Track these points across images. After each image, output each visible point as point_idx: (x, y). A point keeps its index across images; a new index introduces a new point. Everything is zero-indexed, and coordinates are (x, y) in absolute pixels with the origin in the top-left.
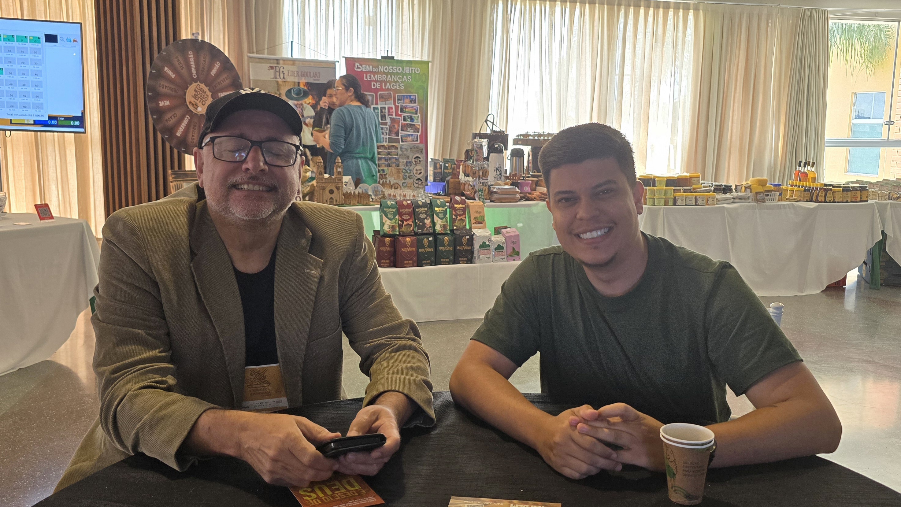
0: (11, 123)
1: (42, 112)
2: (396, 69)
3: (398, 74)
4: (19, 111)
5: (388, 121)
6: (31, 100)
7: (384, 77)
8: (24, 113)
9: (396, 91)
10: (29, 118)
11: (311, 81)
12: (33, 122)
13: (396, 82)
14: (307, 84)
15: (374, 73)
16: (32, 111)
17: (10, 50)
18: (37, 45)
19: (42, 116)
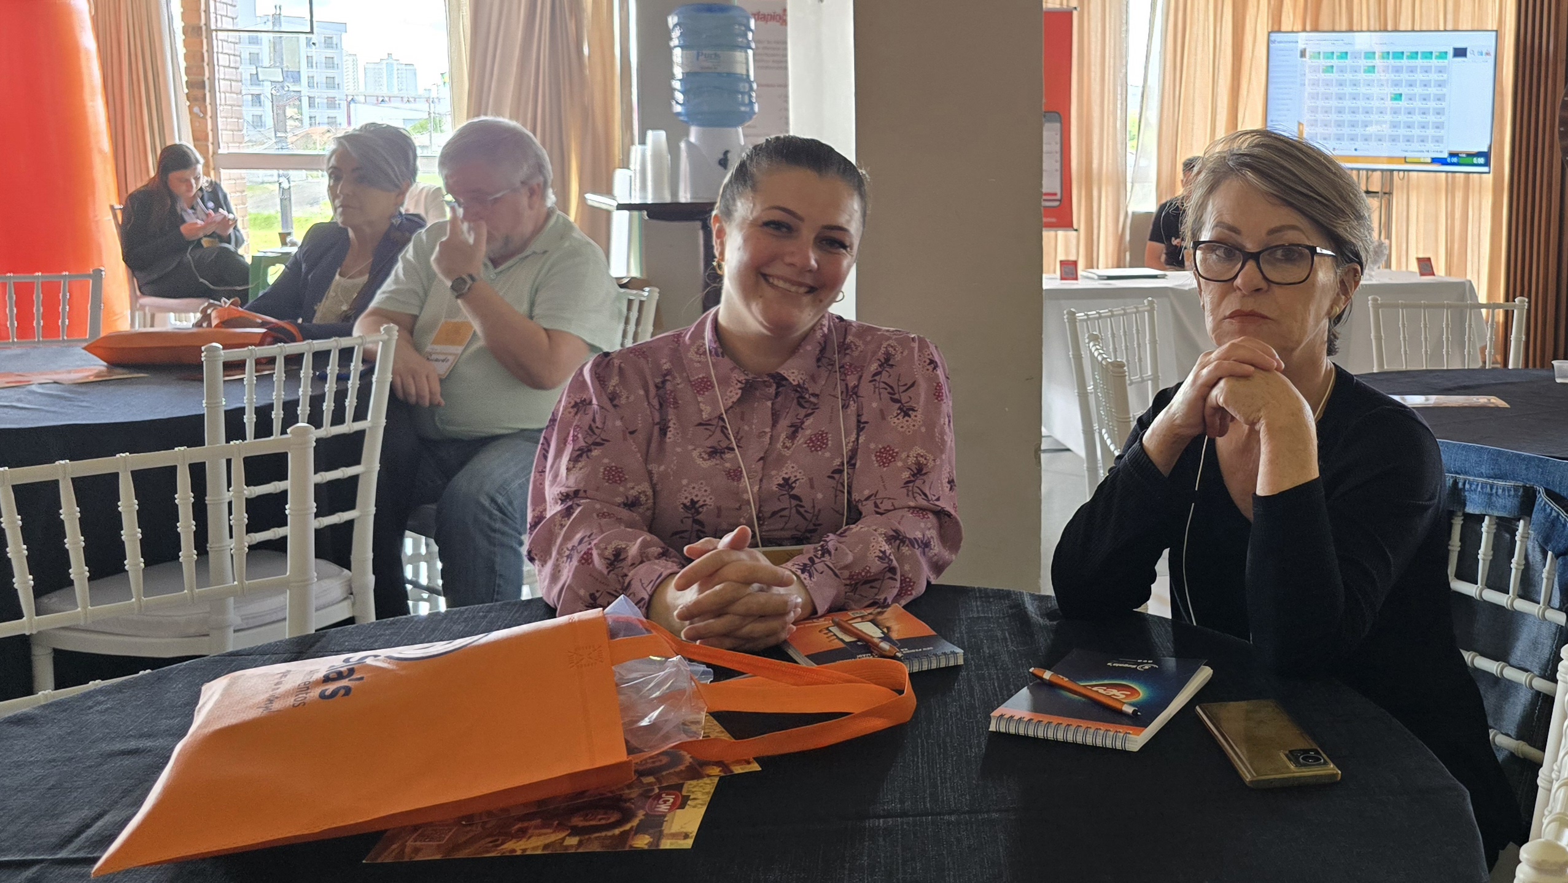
0: (1406, 162)
1: (1441, 147)
4: (1416, 146)
6: (1431, 132)
8: (1423, 148)
10: (1426, 154)
12: (1429, 161)
16: (1430, 146)
17: (1412, 70)
18: (1441, 63)
19: (1441, 152)
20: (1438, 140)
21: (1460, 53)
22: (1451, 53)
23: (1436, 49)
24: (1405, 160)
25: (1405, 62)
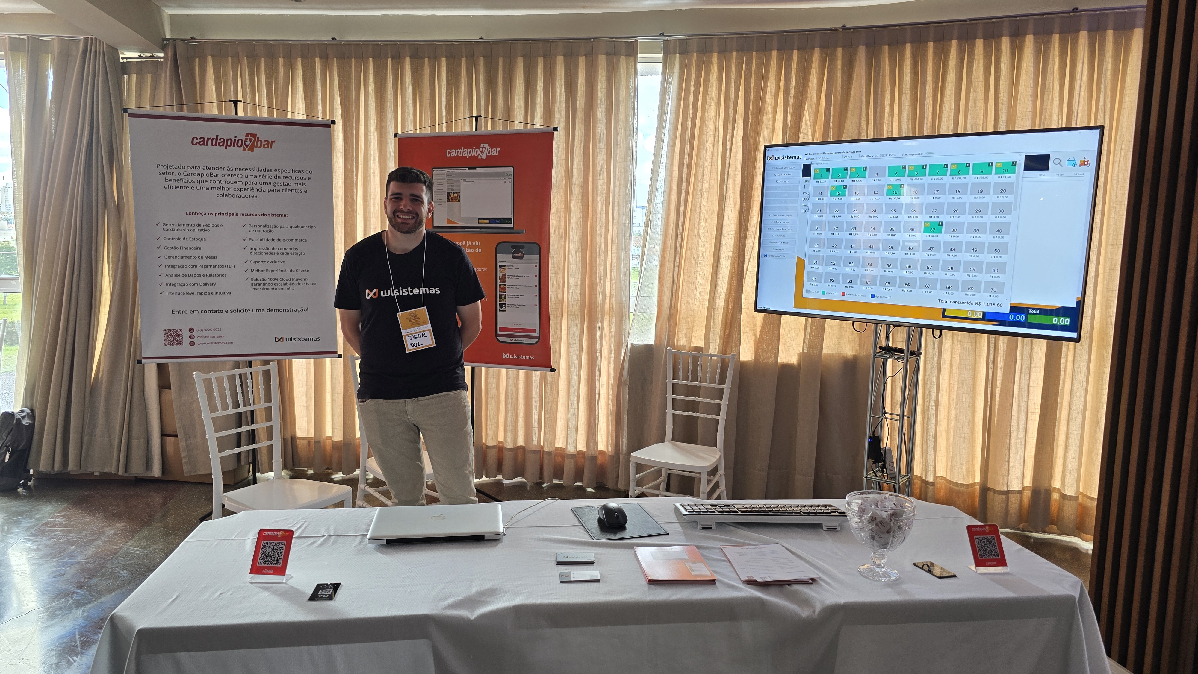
1: (1001, 299)
4: (962, 294)
6: (984, 277)
8: (969, 299)
12: (981, 317)
16: (983, 295)
17: (960, 190)
18: (1005, 178)
19: (1000, 305)
20: (996, 288)
21: (1037, 163)
22: (1022, 163)
23: (998, 160)
24: (943, 314)
25: (948, 179)
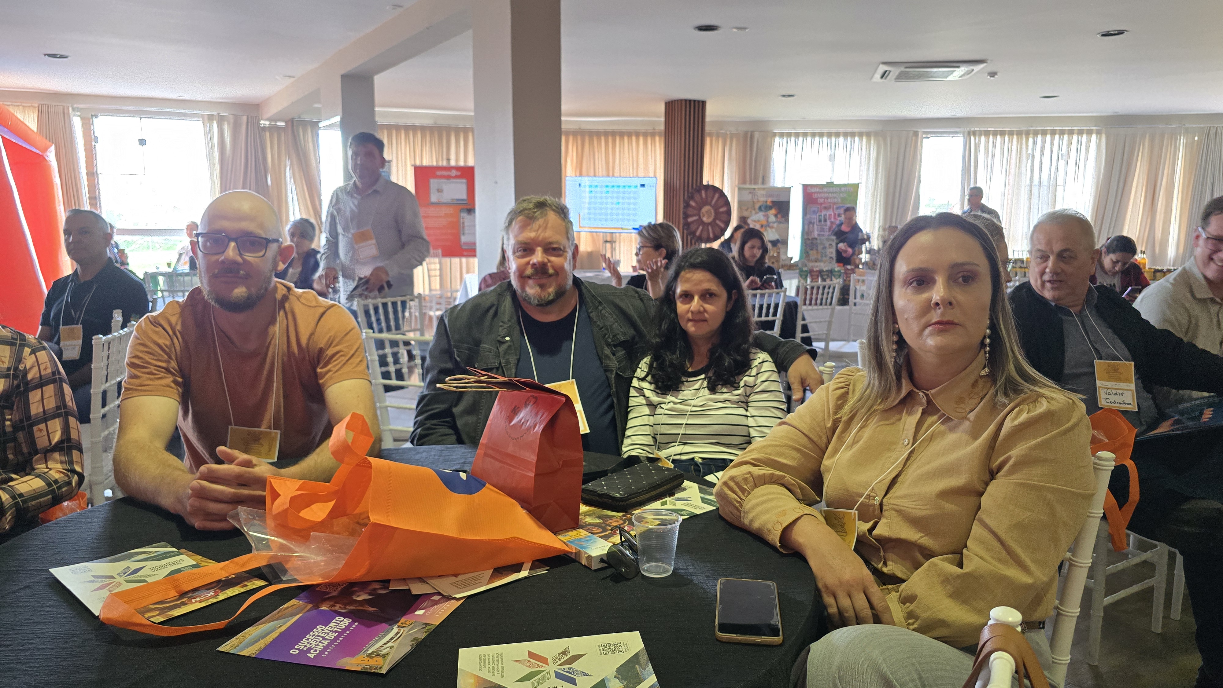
2: (835, 189)
3: (836, 192)
5: (828, 223)
6: (631, 217)
7: (827, 195)
9: (834, 203)
10: (630, 226)
11: (775, 199)
13: (835, 198)
14: (773, 202)
15: (820, 193)
16: (631, 223)
17: (624, 192)
18: (636, 189)
20: (634, 220)
21: (643, 185)
22: (639, 185)
23: (633, 184)
24: (622, 228)
25: (621, 189)
